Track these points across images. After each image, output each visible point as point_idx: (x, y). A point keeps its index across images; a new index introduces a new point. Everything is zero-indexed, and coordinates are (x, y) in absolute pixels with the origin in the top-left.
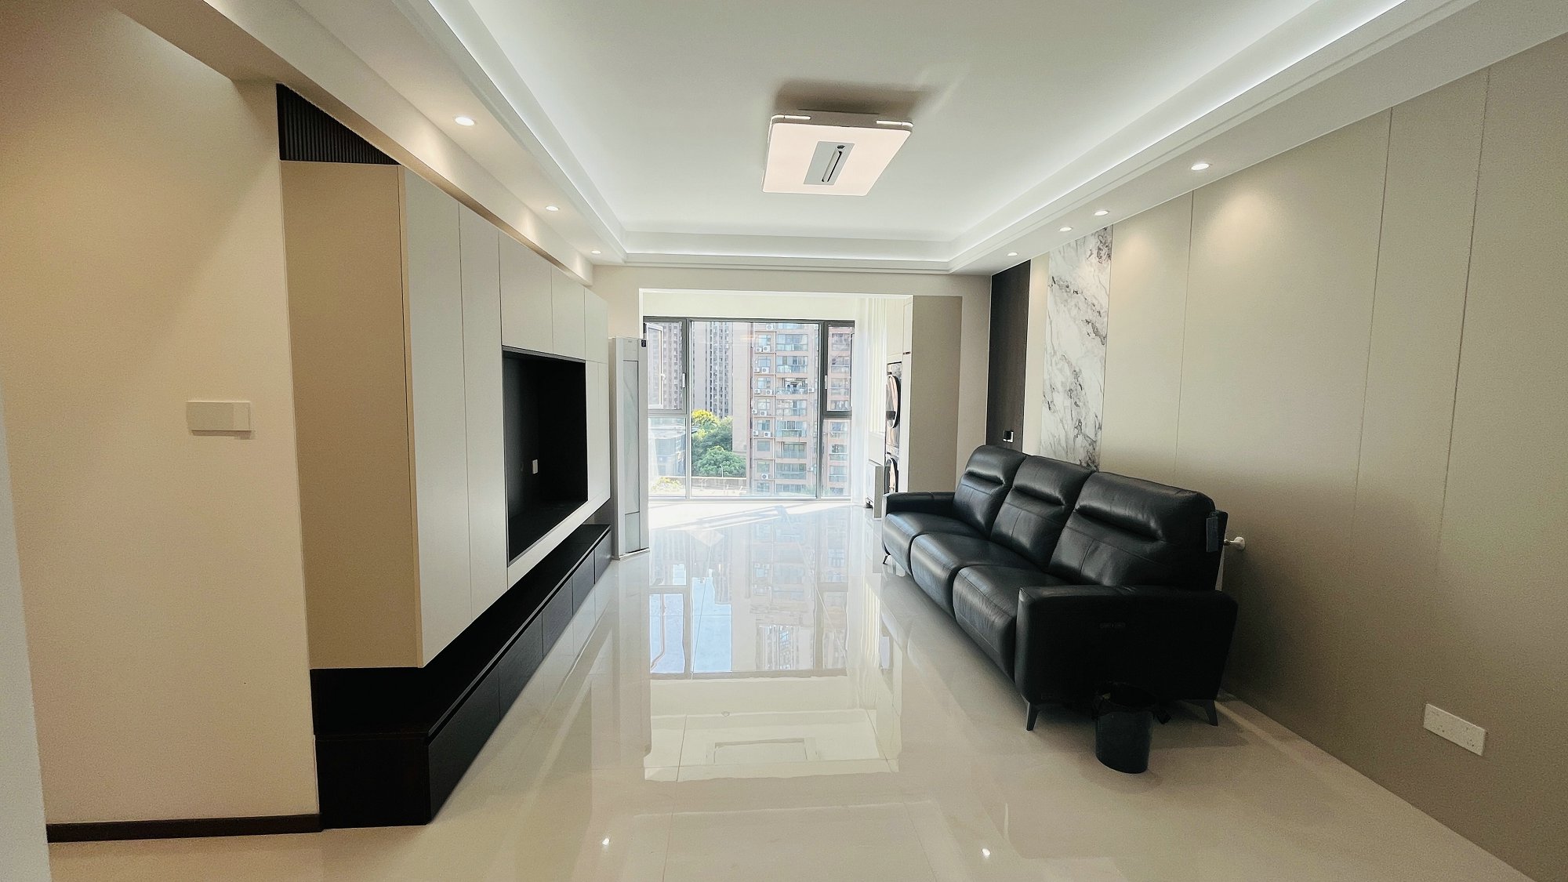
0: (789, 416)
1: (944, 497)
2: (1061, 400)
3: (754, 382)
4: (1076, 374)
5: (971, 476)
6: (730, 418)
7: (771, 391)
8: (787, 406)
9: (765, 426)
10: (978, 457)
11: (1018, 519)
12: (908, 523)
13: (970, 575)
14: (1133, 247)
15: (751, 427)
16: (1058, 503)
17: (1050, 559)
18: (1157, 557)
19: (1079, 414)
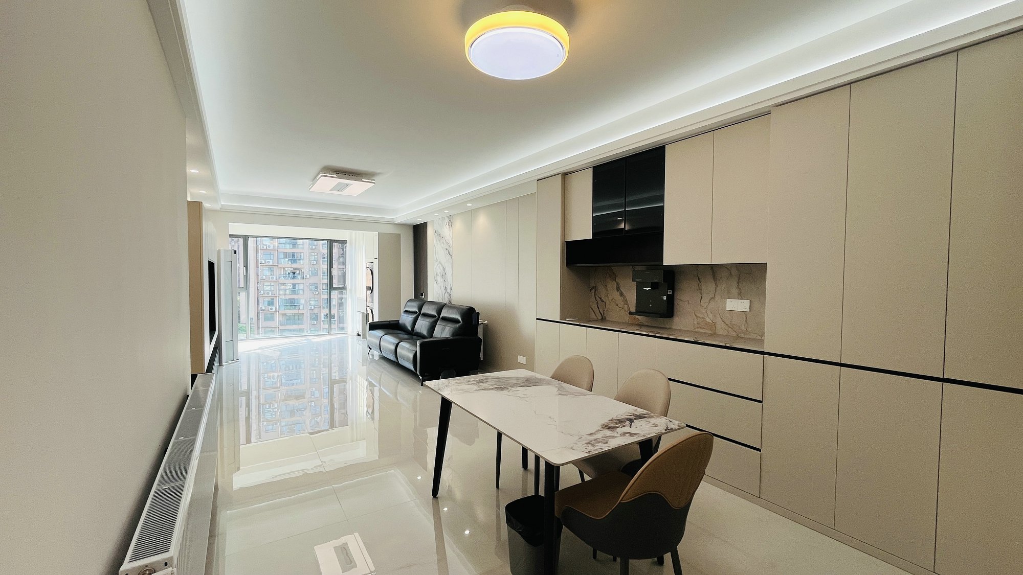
0: (289, 294)
1: (395, 322)
2: (440, 279)
3: (260, 270)
4: (444, 269)
5: (406, 312)
7: (275, 277)
9: (271, 303)
10: (409, 304)
11: (422, 326)
12: (379, 333)
13: (404, 344)
14: (458, 224)
15: (258, 304)
16: (435, 316)
17: (431, 337)
18: (460, 328)
19: (445, 284)
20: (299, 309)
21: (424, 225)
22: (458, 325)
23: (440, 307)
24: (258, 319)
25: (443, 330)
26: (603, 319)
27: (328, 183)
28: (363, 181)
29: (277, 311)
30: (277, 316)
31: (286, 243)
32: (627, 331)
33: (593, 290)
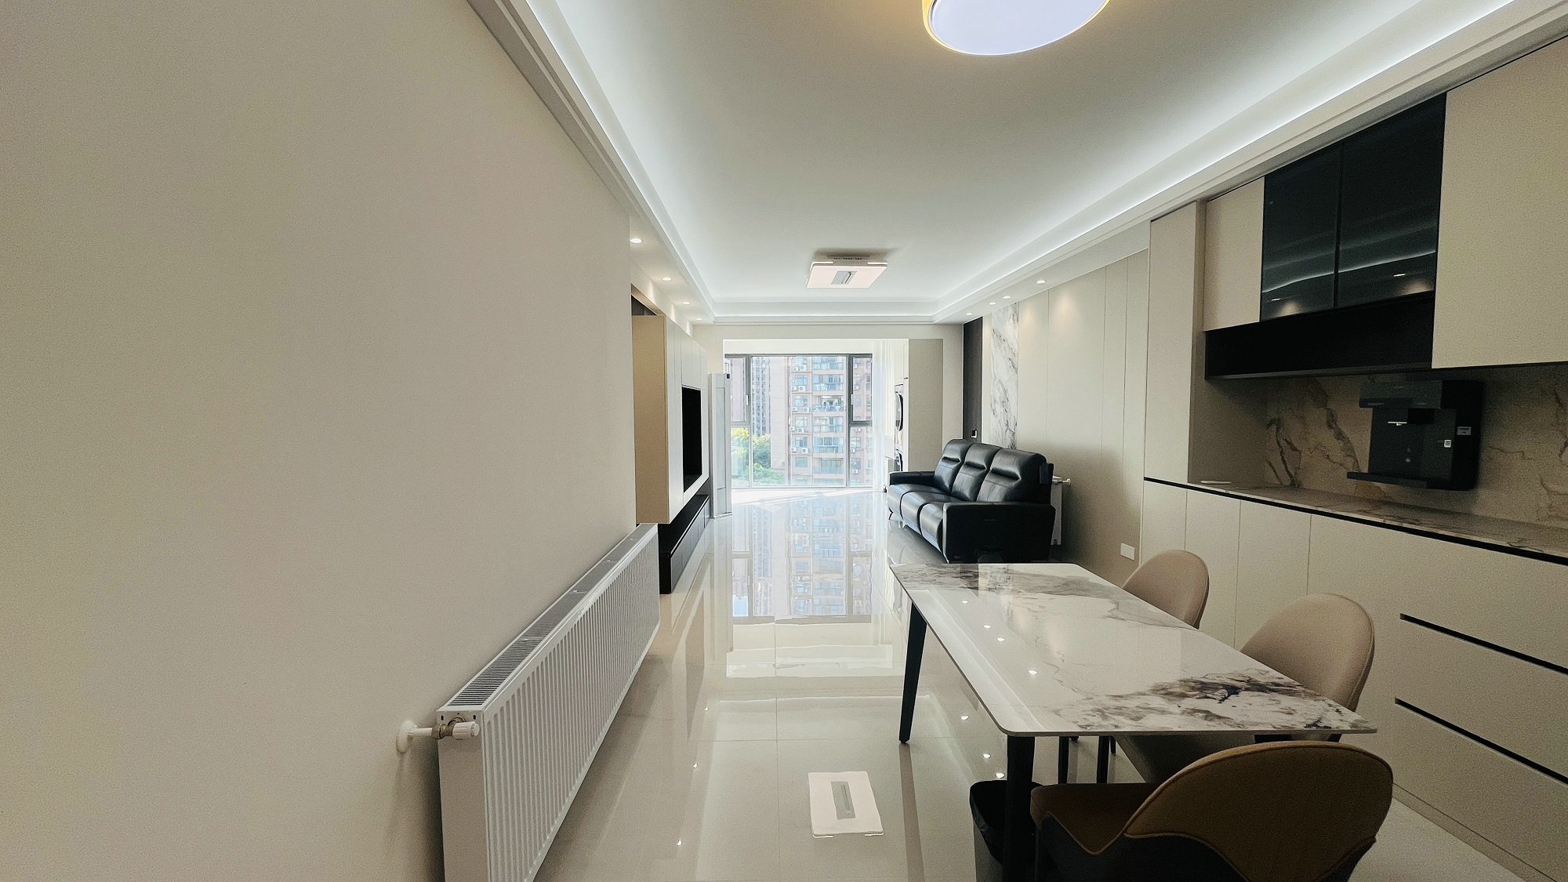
0: (825, 431)
1: (928, 474)
2: (999, 409)
3: (791, 400)
4: (1005, 391)
5: (945, 459)
6: (767, 436)
7: (808, 409)
8: (824, 423)
9: (803, 443)
10: (950, 446)
11: (964, 481)
12: (902, 488)
13: (931, 508)
14: (1028, 316)
15: (789, 444)
16: (983, 468)
17: (975, 500)
18: (1018, 487)
19: (1007, 416)
20: (837, 452)
21: (978, 322)
22: (1014, 484)
23: (993, 452)
24: (789, 464)
25: (991, 490)
26: (1294, 486)
27: (826, 274)
28: (872, 265)
29: (811, 453)
30: (810, 460)
31: (822, 362)
32: (1330, 511)
33: (1274, 427)
